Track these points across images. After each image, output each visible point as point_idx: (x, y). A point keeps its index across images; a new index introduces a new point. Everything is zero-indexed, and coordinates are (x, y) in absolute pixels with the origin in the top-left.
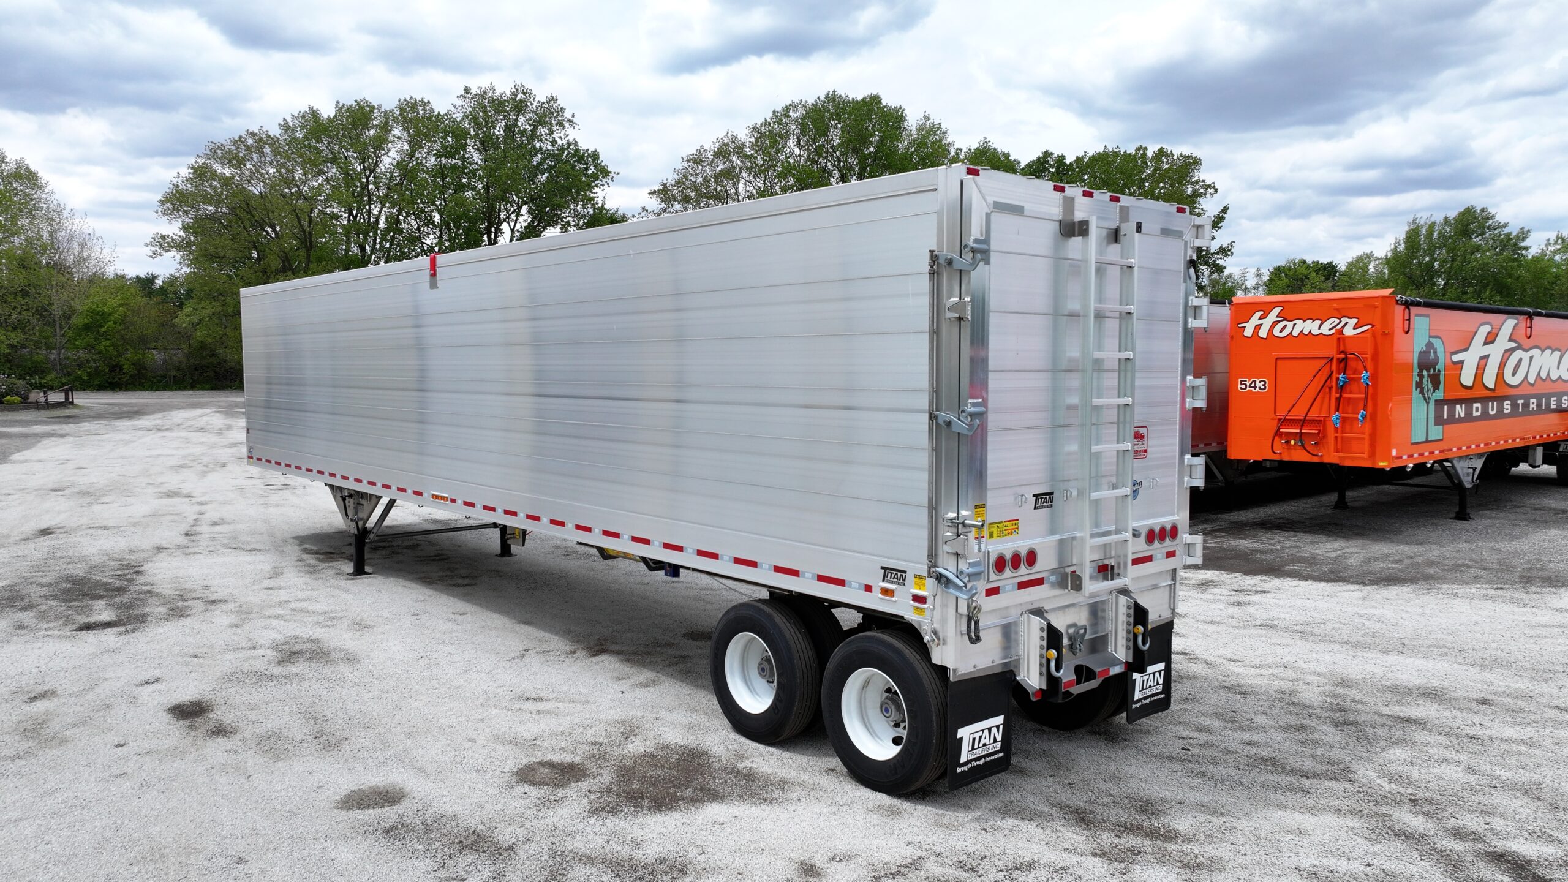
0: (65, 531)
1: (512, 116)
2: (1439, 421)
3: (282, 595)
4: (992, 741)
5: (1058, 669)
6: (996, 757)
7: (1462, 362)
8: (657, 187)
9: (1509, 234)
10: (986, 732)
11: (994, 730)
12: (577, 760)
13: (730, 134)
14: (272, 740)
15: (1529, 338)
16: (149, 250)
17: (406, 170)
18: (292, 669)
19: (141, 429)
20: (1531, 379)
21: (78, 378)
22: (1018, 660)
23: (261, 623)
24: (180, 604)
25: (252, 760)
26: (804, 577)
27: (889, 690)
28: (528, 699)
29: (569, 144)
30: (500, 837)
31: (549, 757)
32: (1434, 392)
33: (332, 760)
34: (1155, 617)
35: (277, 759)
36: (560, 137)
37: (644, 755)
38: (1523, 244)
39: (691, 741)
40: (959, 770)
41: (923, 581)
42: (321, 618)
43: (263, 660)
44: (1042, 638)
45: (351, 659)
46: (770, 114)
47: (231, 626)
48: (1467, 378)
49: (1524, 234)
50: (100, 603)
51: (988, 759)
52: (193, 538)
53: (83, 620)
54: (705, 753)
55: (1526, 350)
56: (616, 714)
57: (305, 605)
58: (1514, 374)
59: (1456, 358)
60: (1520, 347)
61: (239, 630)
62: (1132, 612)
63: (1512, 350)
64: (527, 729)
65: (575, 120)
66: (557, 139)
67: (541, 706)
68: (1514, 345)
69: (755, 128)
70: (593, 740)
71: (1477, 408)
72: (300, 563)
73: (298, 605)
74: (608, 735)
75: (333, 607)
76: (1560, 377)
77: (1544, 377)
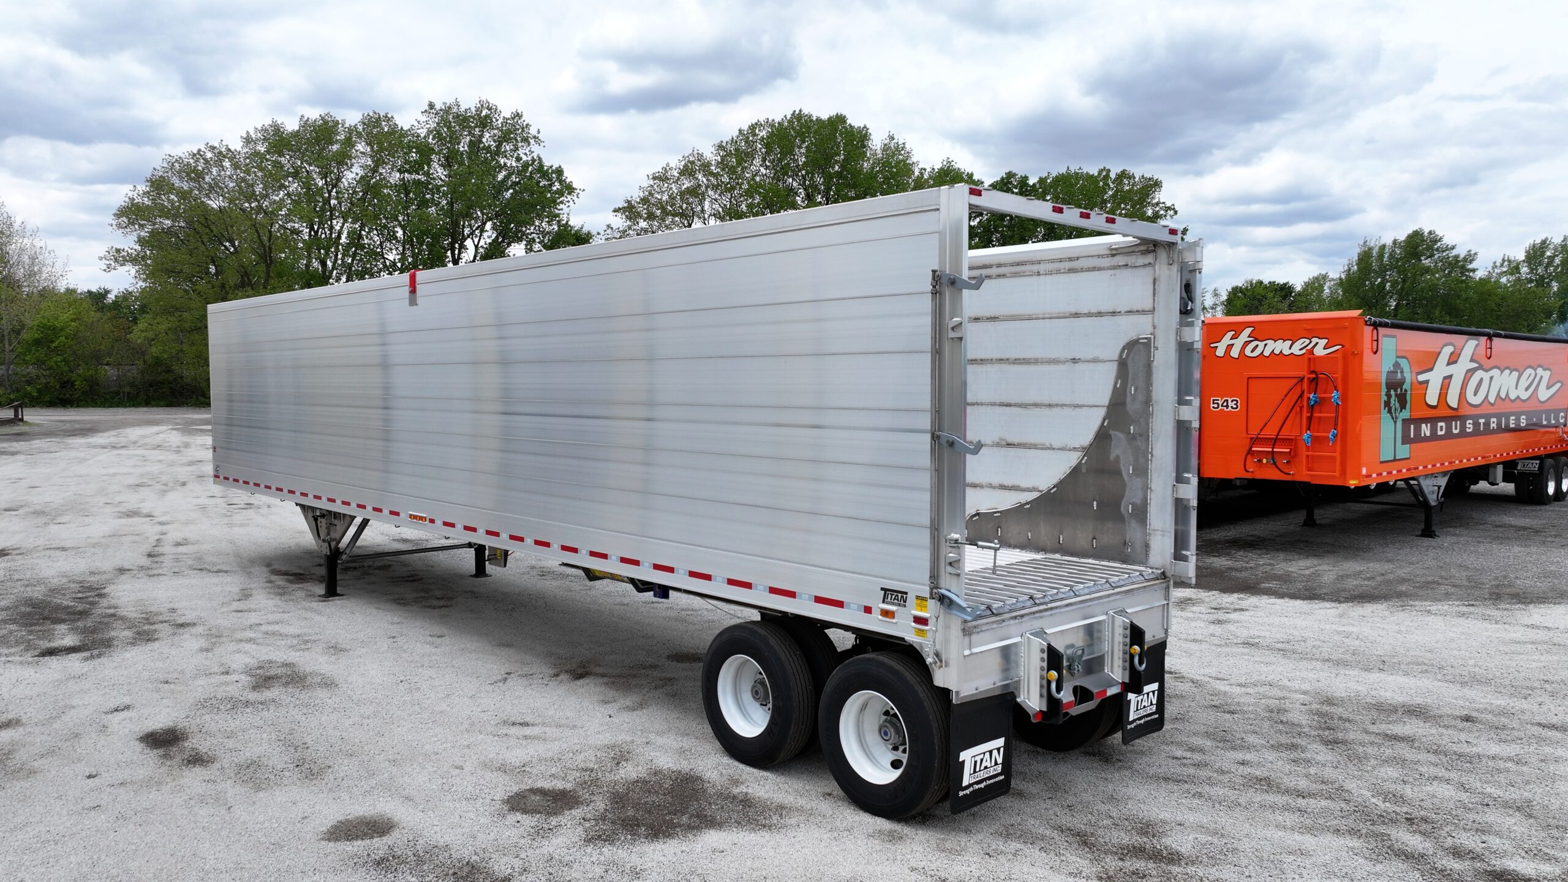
0: (20, 552)
1: (477, 131)
2: (1406, 440)
3: (253, 618)
4: (993, 764)
5: (1059, 690)
6: (997, 779)
7: (1427, 382)
8: (622, 204)
9: (1457, 257)
10: (987, 754)
11: (995, 753)
12: (569, 786)
13: (696, 152)
14: (251, 769)
15: (1489, 358)
16: (103, 264)
17: (370, 186)
18: (268, 694)
19: (95, 447)
20: (1492, 399)
21: (27, 395)
22: (1018, 682)
23: (233, 646)
24: (146, 627)
25: (232, 790)
26: (801, 598)
27: (887, 713)
28: (514, 724)
29: (533, 160)
30: (496, 868)
31: (540, 784)
32: (1401, 411)
33: (316, 790)
34: (1149, 638)
35: (258, 789)
36: (526, 154)
37: (637, 781)
38: (1470, 266)
39: (684, 766)
40: (961, 794)
41: (924, 603)
42: (295, 642)
43: (237, 686)
44: (1042, 660)
45: (329, 684)
46: (737, 133)
47: (202, 650)
48: (1432, 398)
49: (1470, 257)
50: (62, 628)
51: (989, 782)
52: (157, 559)
53: (45, 644)
54: (699, 778)
55: (1487, 371)
56: (606, 739)
57: (277, 628)
58: (1475, 394)
59: (1421, 378)
60: (1481, 367)
61: (210, 655)
62: (1128, 632)
63: (1474, 370)
64: (516, 755)
65: (541, 136)
66: (522, 155)
67: (527, 731)
68: (1475, 365)
69: (720, 147)
70: (582, 765)
71: (1441, 427)
72: (269, 585)
73: (270, 628)
74: (599, 761)
75: (306, 630)
76: (1518, 397)
77: (1503, 396)
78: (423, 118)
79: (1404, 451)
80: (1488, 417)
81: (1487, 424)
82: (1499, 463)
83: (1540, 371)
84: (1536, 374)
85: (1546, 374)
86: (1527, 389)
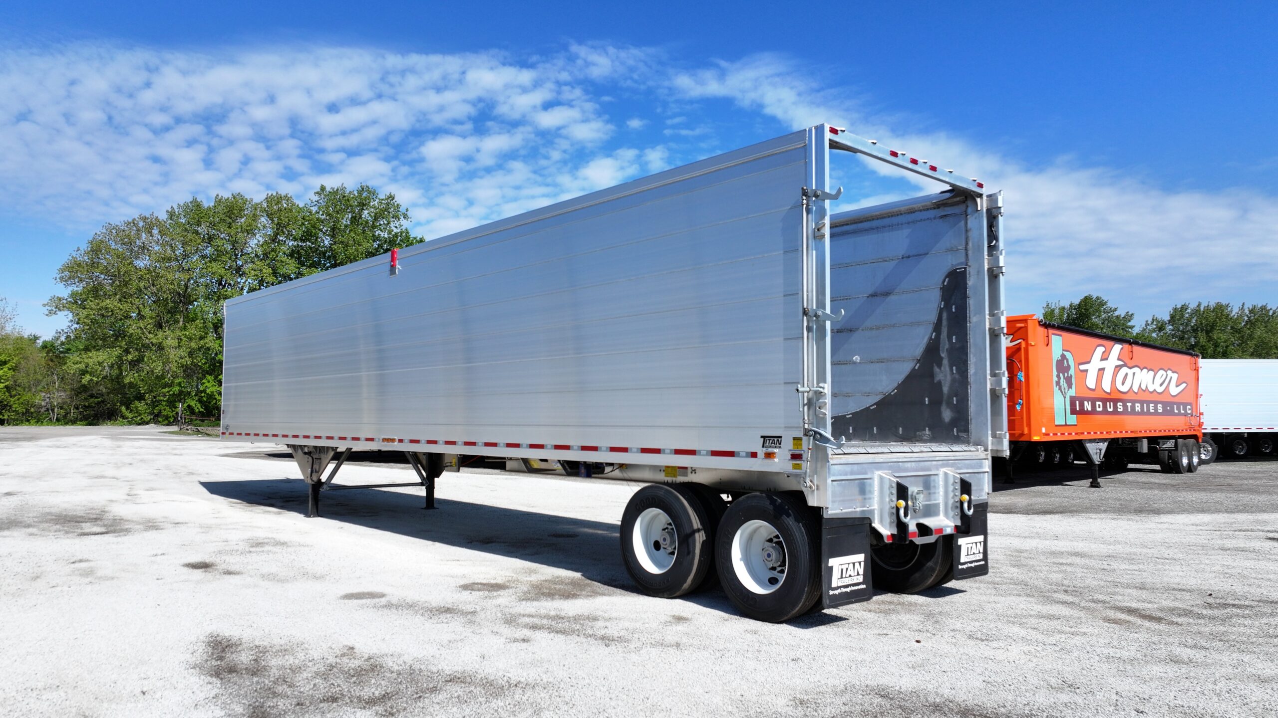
0: (25, 493)
1: (358, 209)
2: (1073, 412)
7: (1086, 371)
9: (1118, 317)
12: (499, 582)
14: (272, 576)
15: (1131, 359)
16: (45, 310)
17: (269, 250)
18: (263, 549)
20: (1135, 389)
23: (223, 531)
24: (151, 524)
25: (263, 583)
28: (449, 560)
30: (464, 608)
31: (478, 581)
32: (1068, 390)
33: (322, 583)
35: (281, 583)
37: (546, 580)
42: (269, 529)
43: (239, 545)
45: (305, 546)
47: (201, 532)
48: (1091, 382)
50: (87, 524)
52: (135, 496)
53: (79, 531)
55: (1130, 368)
58: (1123, 384)
59: (1082, 367)
60: (1125, 365)
61: (207, 535)
63: (1120, 367)
64: (456, 571)
68: (1121, 363)
70: (505, 575)
71: (1099, 405)
74: (515, 573)
76: (1155, 390)
77: (1144, 388)
78: (316, 198)
79: (1072, 420)
80: (1134, 402)
81: (1133, 407)
82: (1144, 438)
83: (1169, 372)
84: (1167, 375)
85: (1175, 376)
86: (1161, 385)
